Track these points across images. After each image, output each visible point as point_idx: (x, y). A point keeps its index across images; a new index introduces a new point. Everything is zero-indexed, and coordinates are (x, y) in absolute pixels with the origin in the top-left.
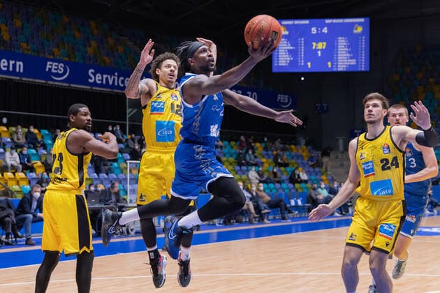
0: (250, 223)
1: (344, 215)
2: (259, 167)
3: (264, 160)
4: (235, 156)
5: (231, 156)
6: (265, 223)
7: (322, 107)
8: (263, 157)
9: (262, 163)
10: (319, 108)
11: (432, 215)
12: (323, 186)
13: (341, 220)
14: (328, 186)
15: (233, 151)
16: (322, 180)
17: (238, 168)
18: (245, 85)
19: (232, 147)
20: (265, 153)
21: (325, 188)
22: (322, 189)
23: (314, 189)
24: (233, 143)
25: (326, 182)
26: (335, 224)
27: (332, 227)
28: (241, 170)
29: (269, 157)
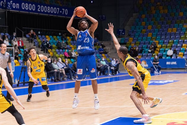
0: (63, 80)
1: (114, 75)
2: (69, 50)
3: (71, 46)
4: (56, 44)
5: (54, 44)
6: (72, 80)
7: (102, 17)
8: (71, 44)
9: (71, 48)
10: (101, 18)
11: (159, 74)
12: (103, 59)
13: (112, 78)
14: (106, 60)
15: (55, 41)
16: (102, 56)
17: (58, 50)
18: (61, 5)
19: (54, 39)
20: (72, 42)
21: (104, 61)
22: (103, 61)
23: (99, 62)
24: (55, 37)
25: (105, 57)
26: (109, 80)
27: (107, 82)
28: (59, 51)
29: (75, 45)
